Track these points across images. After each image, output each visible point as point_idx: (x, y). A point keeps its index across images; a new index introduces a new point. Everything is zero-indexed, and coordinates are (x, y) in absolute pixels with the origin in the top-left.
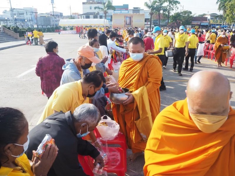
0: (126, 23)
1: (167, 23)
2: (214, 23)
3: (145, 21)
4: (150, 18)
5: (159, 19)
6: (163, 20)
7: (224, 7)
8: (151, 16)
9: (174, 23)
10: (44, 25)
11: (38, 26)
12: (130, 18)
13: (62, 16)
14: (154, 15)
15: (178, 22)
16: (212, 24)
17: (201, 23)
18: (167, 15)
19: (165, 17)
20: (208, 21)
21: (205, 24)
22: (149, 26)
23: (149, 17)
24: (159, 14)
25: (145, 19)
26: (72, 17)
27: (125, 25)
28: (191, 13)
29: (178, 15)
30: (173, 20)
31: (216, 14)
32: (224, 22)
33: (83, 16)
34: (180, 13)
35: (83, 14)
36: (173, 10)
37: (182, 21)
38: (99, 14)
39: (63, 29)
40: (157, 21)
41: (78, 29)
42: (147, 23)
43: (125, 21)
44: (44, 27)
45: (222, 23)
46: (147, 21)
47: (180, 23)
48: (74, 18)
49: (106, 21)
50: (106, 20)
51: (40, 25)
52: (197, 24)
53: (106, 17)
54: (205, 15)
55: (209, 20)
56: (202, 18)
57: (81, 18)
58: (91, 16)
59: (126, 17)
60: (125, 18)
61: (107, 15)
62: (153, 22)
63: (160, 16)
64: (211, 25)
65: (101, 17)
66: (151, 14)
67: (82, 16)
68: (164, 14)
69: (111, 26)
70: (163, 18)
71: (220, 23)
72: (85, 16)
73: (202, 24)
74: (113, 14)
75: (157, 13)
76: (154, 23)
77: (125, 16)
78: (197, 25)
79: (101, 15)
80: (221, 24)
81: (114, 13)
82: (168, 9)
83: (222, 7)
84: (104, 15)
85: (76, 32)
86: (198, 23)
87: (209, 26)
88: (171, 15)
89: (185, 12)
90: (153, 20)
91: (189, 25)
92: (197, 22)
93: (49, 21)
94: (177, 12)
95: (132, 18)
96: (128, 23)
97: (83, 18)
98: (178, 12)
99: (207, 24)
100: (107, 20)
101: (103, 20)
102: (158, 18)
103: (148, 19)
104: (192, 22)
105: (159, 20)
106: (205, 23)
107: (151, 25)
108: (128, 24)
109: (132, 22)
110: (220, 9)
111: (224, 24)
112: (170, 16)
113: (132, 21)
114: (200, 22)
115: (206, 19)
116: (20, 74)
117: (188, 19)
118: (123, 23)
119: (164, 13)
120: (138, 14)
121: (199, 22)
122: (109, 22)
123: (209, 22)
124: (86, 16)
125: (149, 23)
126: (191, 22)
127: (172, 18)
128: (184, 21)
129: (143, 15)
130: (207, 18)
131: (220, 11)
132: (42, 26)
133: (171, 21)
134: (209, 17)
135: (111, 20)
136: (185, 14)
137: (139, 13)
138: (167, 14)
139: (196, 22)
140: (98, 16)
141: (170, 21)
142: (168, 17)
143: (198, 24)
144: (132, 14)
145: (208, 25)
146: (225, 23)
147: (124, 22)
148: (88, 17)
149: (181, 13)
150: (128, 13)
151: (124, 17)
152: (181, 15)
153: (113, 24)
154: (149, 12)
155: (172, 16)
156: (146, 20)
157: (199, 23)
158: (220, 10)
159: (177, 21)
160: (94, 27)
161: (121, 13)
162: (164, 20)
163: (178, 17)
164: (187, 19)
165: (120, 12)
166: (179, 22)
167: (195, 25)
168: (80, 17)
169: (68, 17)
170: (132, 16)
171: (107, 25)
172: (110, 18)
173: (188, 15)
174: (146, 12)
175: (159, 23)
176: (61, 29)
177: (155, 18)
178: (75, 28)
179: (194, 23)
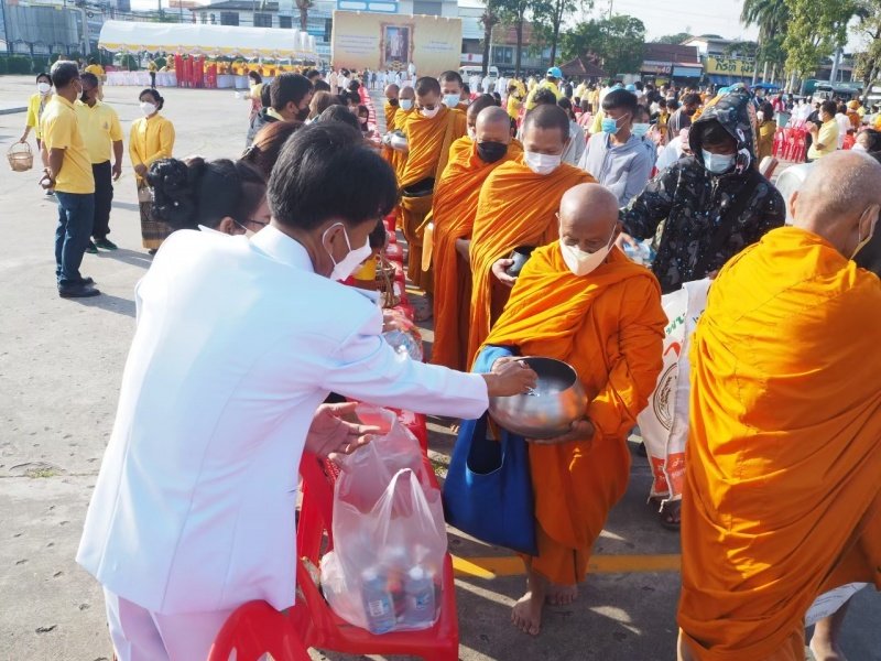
0: (388, 54)
1: (546, 60)
2: (719, 72)
3: (464, 50)
4: (483, 37)
5: (520, 44)
6: (534, 48)
7: (765, 9)
8: (488, 28)
9: (575, 64)
10: (39, 43)
11: (10, 45)
12: (405, 34)
13: (128, 9)
14: (500, 27)
15: (590, 59)
16: (714, 75)
17: (672, 67)
18: (548, 29)
19: (540, 38)
20: (699, 60)
21: (688, 74)
22: (480, 68)
23: (481, 35)
24: (520, 23)
25: (464, 40)
26: (161, 16)
27: (381, 60)
28: (639, 25)
29: (591, 32)
30: (573, 52)
32: (761, 71)
33: (213, 16)
34: (599, 26)
35: (209, 8)
36: (574, 9)
37: (605, 56)
38: (277, 10)
39: (124, 63)
40: (508, 49)
41: (185, 68)
42: (470, 57)
43: (381, 45)
44: (37, 49)
45: (754, 75)
46: (469, 48)
47: (597, 62)
48: (169, 20)
49: (307, 41)
50: (303, 34)
51: (20, 41)
52: (659, 70)
53: (304, 23)
54: (684, 37)
55: (701, 57)
56: (676, 49)
57: (204, 21)
58: (243, 15)
59: (386, 27)
60: (382, 30)
61: (310, 13)
62: (493, 56)
63: (524, 32)
64: (711, 79)
65: (286, 22)
66: (489, 21)
67: (209, 13)
68: (538, 26)
69: (326, 60)
70: (534, 42)
71: (746, 74)
72: (218, 14)
73: (678, 72)
74: (336, 13)
75: (510, 17)
76: (497, 60)
77: (383, 25)
78: (661, 74)
79: (286, 14)
80: (751, 78)
81: (339, 8)
82: (555, 6)
83: (756, 12)
84: (298, 15)
85: (173, 79)
86: (661, 67)
87: (702, 80)
88: (563, 28)
89: (620, 23)
90: (493, 48)
91: (633, 72)
92: (659, 63)
93: (64, 25)
94: (588, 19)
95: (412, 32)
96: (393, 54)
97: (209, 22)
98: (592, 21)
99: (697, 73)
100: (311, 37)
101: (293, 32)
102: (516, 40)
103: (476, 41)
104: (645, 62)
105: (519, 48)
106: (687, 70)
107: (485, 64)
108: (397, 58)
109: (410, 49)
110: (747, 18)
111: (761, 79)
112: (562, 35)
113: (413, 47)
114: (671, 64)
115: (691, 54)
117: (630, 48)
118: (376, 53)
119: (539, 20)
120: (436, 16)
121: (665, 64)
122: (317, 44)
123: (701, 65)
124: (222, 15)
125: (478, 58)
126: (640, 63)
127: (569, 43)
128: (612, 56)
129: (456, 23)
130: (694, 49)
131: (747, 26)
132: (31, 45)
133: (563, 54)
134: (703, 47)
135: (327, 38)
136: (619, 29)
137: (439, 14)
138: (551, 24)
139: (655, 63)
140: (275, 19)
141: (558, 55)
142: (553, 37)
143: (663, 70)
144: (412, 15)
145: (698, 78)
146: (764, 75)
147: (378, 49)
148: (230, 20)
149: (604, 23)
150: (396, 11)
151: (379, 28)
152: (604, 33)
153: (332, 54)
154: (482, 13)
155: (569, 32)
156: (468, 45)
157: (666, 66)
158: (749, 22)
159: (588, 55)
160: (256, 61)
161: (367, 9)
162: (537, 49)
163: (593, 41)
164: (624, 49)
165: (363, 6)
166: (594, 57)
167: (655, 74)
168: (198, 18)
169: (146, 16)
170: (413, 26)
171: (310, 58)
172: (324, 29)
173: (630, 34)
174: (464, 12)
175: (519, 61)
176: (116, 63)
177: (502, 40)
178: (171, 61)
179: (649, 66)
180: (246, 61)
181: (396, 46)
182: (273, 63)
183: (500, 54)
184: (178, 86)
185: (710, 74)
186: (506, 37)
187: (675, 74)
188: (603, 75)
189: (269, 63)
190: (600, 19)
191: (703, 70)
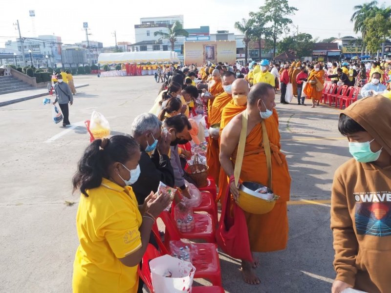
0: (207, 57)
1: (272, 54)
2: (348, 52)
3: (237, 53)
5: (260, 48)
6: (266, 49)
7: (363, 26)
8: (247, 44)
9: (284, 54)
10: (73, 63)
11: (63, 65)
12: (213, 48)
13: (102, 47)
14: (252, 42)
15: (290, 52)
16: (346, 54)
18: (272, 41)
19: (268, 45)
20: (338, 49)
22: (244, 59)
23: (244, 46)
24: (260, 40)
25: (237, 49)
26: (118, 49)
27: (204, 59)
28: (310, 37)
29: (289, 41)
30: (283, 50)
31: (352, 37)
32: (365, 50)
33: (137, 48)
34: (293, 38)
35: (135, 44)
36: (281, 33)
37: (296, 50)
38: (162, 43)
39: (105, 69)
40: (256, 51)
41: (129, 69)
42: (241, 55)
43: (204, 54)
44: (73, 66)
45: (362, 52)
47: (293, 53)
48: (121, 51)
49: (175, 55)
50: (173, 52)
51: (67, 63)
52: (322, 54)
53: (173, 48)
54: (333, 39)
55: (340, 47)
56: (329, 44)
57: (133, 50)
58: (149, 46)
59: (205, 46)
60: (204, 48)
61: (175, 44)
62: (250, 54)
63: (261, 43)
64: (344, 55)
65: (165, 48)
66: (247, 41)
67: (135, 47)
68: (267, 40)
69: (182, 61)
70: (266, 47)
71: (358, 52)
72: (139, 47)
73: (330, 54)
74: (185, 43)
75: (256, 38)
76: (252, 55)
77: (204, 46)
78: (321, 56)
79: (165, 44)
80: (361, 54)
81: (186, 40)
82: (274, 32)
83: (360, 26)
84: (170, 44)
85: (125, 73)
86: (322, 52)
87: (341, 56)
88: (277, 40)
89: (301, 36)
90: (250, 51)
91: (308, 55)
92: (321, 51)
93: (82, 56)
94: (288, 36)
95: (216, 47)
96: (209, 57)
97: (135, 51)
98: (290, 36)
99: (338, 54)
100: (176, 53)
101: (169, 52)
102: (258, 47)
103: (242, 49)
104: (314, 51)
105: (260, 50)
106: (334, 53)
107: (246, 58)
108: (210, 58)
109: (215, 54)
110: (356, 29)
111: (365, 54)
112: (277, 43)
113: (216, 53)
114: (326, 51)
115: (335, 46)
116: (50, 138)
117: (306, 46)
118: (202, 57)
119: (268, 38)
120: (225, 40)
122: (178, 55)
123: (340, 50)
124: (141, 47)
125: (243, 55)
126: (312, 52)
127: (281, 46)
128: (299, 50)
129: (233, 42)
130: (336, 44)
131: (356, 33)
132: (70, 64)
133: (279, 51)
134: (340, 43)
135: (182, 52)
136: (302, 39)
137: (227, 39)
138: (273, 39)
139: (319, 51)
140: (161, 47)
141: (277, 51)
142: (274, 44)
143: (323, 54)
144: (216, 41)
145: (339, 56)
146: (366, 52)
147: (203, 56)
148: (144, 48)
149: (295, 37)
150: (209, 39)
151: (202, 47)
152: (295, 41)
153: (184, 59)
154: (243, 37)
155: (281, 42)
156: (239, 51)
157: (324, 52)
158: (357, 31)
159: (289, 50)
160: (154, 64)
161: (198, 40)
162: (267, 50)
163: (291, 45)
164: (304, 47)
165: (196, 38)
166: (292, 51)
167: (317, 56)
168: (131, 49)
169: (111, 49)
170: (216, 45)
171: (176, 61)
172: (180, 49)
173: (306, 40)
174: (237, 37)
175: (260, 55)
176: (101, 69)
177: (253, 48)
178: (123, 66)
179: (317, 52)
180: (151, 64)
181: (209, 54)
182: (161, 64)
183: (253, 53)
184: (127, 75)
185: (344, 54)
186: (254, 46)
187: (329, 55)
188: (296, 58)
190: (293, 36)
191: (341, 52)
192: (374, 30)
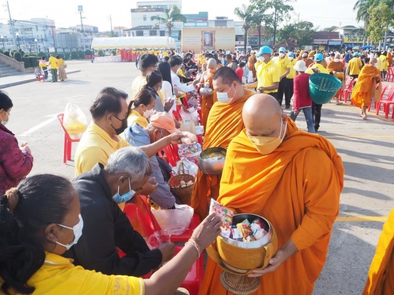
0: (205, 44)
1: (272, 42)
2: (349, 42)
3: (237, 40)
4: (244, 34)
5: (260, 36)
6: (266, 37)
7: (366, 14)
8: (246, 31)
9: (284, 43)
10: (67, 48)
11: (56, 49)
12: (211, 35)
13: (97, 32)
14: (251, 30)
15: (290, 40)
16: (347, 44)
17: (328, 42)
18: (272, 29)
19: (268, 33)
20: (340, 38)
21: (336, 44)
22: (243, 47)
23: (243, 33)
24: (260, 27)
25: (236, 36)
26: (113, 34)
27: (202, 46)
28: (311, 25)
29: (290, 30)
30: (283, 38)
31: (353, 27)
32: (366, 40)
33: (133, 33)
34: (293, 26)
35: (131, 29)
36: (282, 20)
37: (297, 39)
38: (159, 28)
39: (99, 54)
40: (256, 38)
41: (124, 54)
42: (240, 43)
43: (202, 40)
44: (66, 51)
45: (363, 42)
47: (293, 41)
48: (116, 36)
49: (172, 41)
50: (170, 38)
51: (60, 48)
52: (322, 43)
53: (170, 33)
54: (334, 28)
55: (341, 36)
56: (330, 33)
57: (129, 35)
58: (145, 32)
59: (204, 33)
60: (202, 34)
61: (172, 29)
62: (249, 41)
63: (261, 31)
65: (162, 34)
66: (246, 28)
67: (131, 32)
68: (267, 28)
69: (179, 47)
70: (266, 35)
71: (360, 42)
72: (135, 32)
73: (330, 43)
74: (183, 28)
75: (255, 25)
76: (251, 43)
77: (202, 32)
78: (321, 45)
79: (163, 30)
80: (362, 44)
81: (184, 26)
82: (274, 19)
83: (362, 15)
84: (167, 30)
85: (120, 59)
86: (323, 42)
88: (278, 28)
89: (302, 24)
90: (249, 38)
91: (309, 44)
92: (322, 40)
93: (76, 40)
94: (289, 24)
95: (214, 34)
96: (207, 43)
97: (132, 36)
98: (291, 24)
99: (339, 43)
100: (173, 39)
101: (165, 38)
102: (258, 34)
103: (241, 36)
104: (314, 40)
105: (260, 39)
106: (335, 42)
107: (245, 45)
108: (208, 45)
109: (213, 41)
110: (359, 18)
111: (366, 44)
112: (278, 31)
113: (215, 40)
114: (327, 40)
115: (336, 35)
116: (27, 130)
117: (307, 35)
118: (199, 44)
119: (268, 25)
120: (224, 27)
122: (176, 41)
123: (341, 40)
124: (137, 32)
125: (243, 43)
126: (312, 41)
127: (281, 34)
128: (300, 39)
129: (233, 29)
130: (338, 33)
131: (358, 22)
132: (64, 49)
133: (279, 39)
134: (341, 32)
135: (179, 39)
136: (303, 27)
137: (226, 25)
138: (273, 27)
139: (320, 40)
140: (158, 32)
141: (277, 39)
142: (274, 32)
143: (324, 43)
144: (214, 27)
145: (340, 46)
146: (367, 42)
147: (201, 42)
148: (140, 34)
149: (296, 25)
150: (208, 26)
152: (296, 29)
153: (182, 45)
154: (243, 24)
155: (281, 30)
156: (238, 38)
157: (325, 41)
158: (359, 20)
159: (290, 38)
160: (151, 50)
161: (196, 26)
163: (291, 33)
164: (305, 35)
165: (194, 24)
166: (292, 40)
167: (318, 45)
168: (127, 34)
169: (106, 34)
170: (215, 32)
171: (173, 47)
172: (178, 35)
173: (307, 29)
174: (237, 24)
175: (260, 43)
176: (96, 54)
177: (252, 35)
178: (118, 52)
179: (317, 41)
180: (147, 50)
181: (208, 40)
182: (158, 50)
183: (252, 40)
184: (122, 61)
185: (345, 43)
186: (254, 33)
187: (329, 44)
188: (296, 46)
189: (156, 50)
190: (294, 24)
191: (342, 42)
192: (377, 19)
